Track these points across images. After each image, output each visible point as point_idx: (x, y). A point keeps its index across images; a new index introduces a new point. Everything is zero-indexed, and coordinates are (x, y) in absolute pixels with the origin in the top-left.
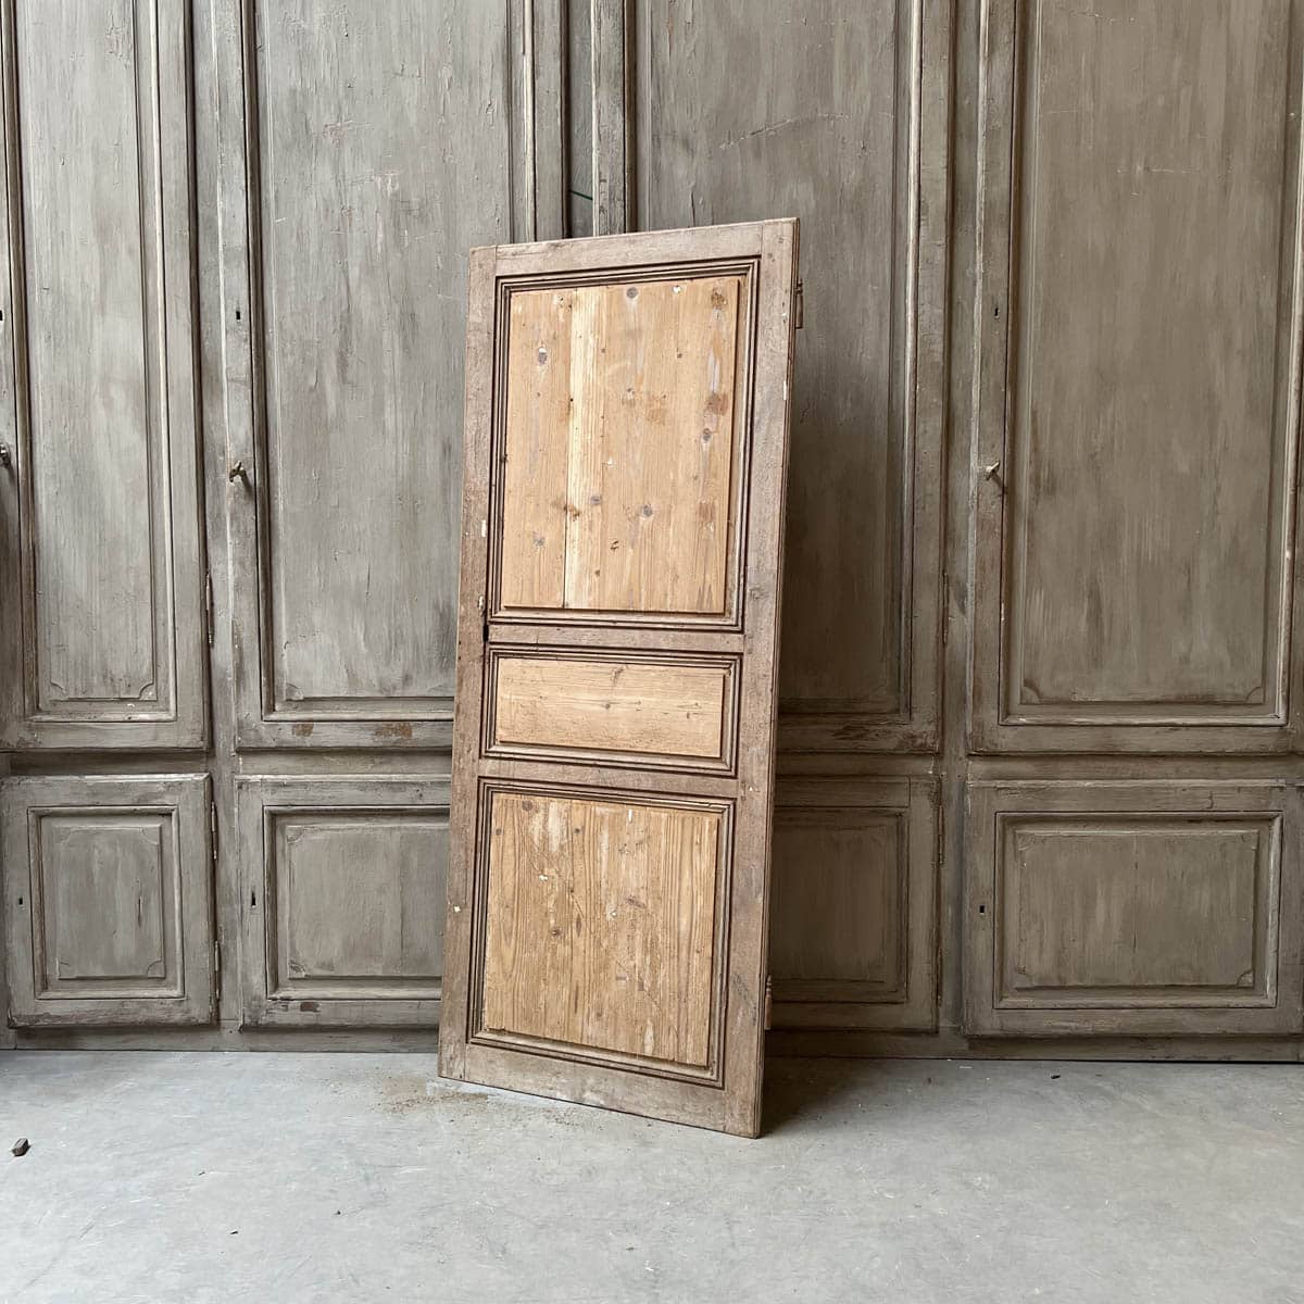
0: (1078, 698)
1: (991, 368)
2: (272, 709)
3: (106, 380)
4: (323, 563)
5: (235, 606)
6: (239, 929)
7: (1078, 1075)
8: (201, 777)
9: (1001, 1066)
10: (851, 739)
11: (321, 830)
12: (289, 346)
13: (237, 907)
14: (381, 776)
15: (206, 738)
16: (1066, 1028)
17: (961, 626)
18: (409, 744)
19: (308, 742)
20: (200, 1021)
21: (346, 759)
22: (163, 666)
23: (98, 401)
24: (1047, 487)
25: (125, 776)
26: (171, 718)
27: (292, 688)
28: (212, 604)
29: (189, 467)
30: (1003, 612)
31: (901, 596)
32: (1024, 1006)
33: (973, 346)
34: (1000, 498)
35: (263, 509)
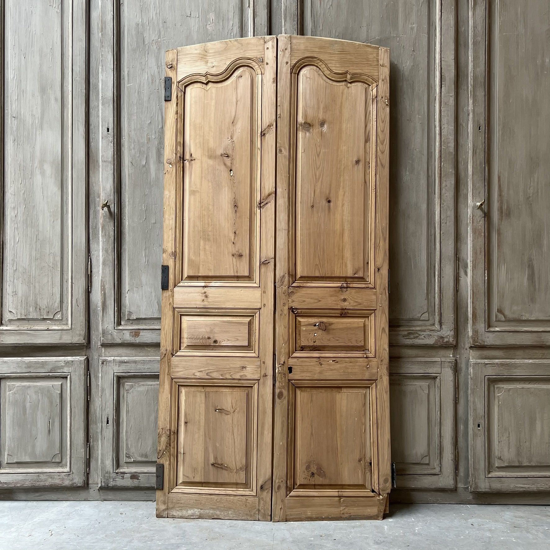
0: (524, 318)
1: (478, 153)
2: (119, 324)
3: (42, 162)
4: (147, 251)
5: (103, 272)
6: (100, 436)
8: (83, 358)
10: (411, 339)
12: (133, 145)
13: (99, 425)
15: (86, 339)
16: (522, 488)
17: (466, 282)
19: (138, 340)
20: (78, 485)
22: (65, 302)
23: (37, 172)
24: (506, 213)
25: (44, 358)
26: (68, 328)
27: (130, 313)
28: (91, 271)
29: (82, 204)
30: (486, 275)
31: (435, 267)
32: (501, 476)
33: (468, 145)
34: (483, 219)
35: (118, 224)
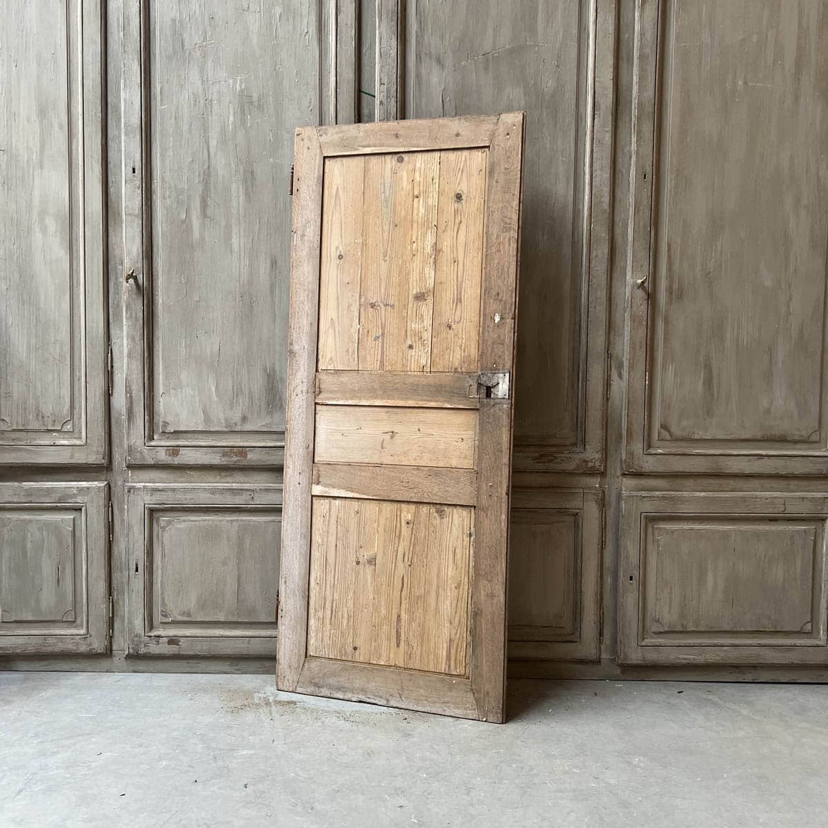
0: (696, 437)
1: (641, 212)
2: (151, 438)
3: (43, 214)
4: (188, 339)
5: (128, 367)
6: (126, 588)
7: (694, 691)
8: (102, 484)
9: (643, 685)
10: (544, 462)
11: (184, 521)
12: (168, 193)
13: (126, 573)
14: (226, 484)
15: (106, 457)
16: (685, 659)
17: (619, 387)
18: (245, 463)
19: (176, 461)
20: (99, 651)
21: (203, 473)
22: (77, 408)
23: (37, 229)
24: (677, 295)
25: (50, 483)
26: (82, 443)
27: (166, 424)
28: (112, 367)
29: (99, 273)
30: (647, 378)
31: (579, 367)
32: (658, 644)
33: (629, 199)
34: (646, 302)
35: (148, 302)
